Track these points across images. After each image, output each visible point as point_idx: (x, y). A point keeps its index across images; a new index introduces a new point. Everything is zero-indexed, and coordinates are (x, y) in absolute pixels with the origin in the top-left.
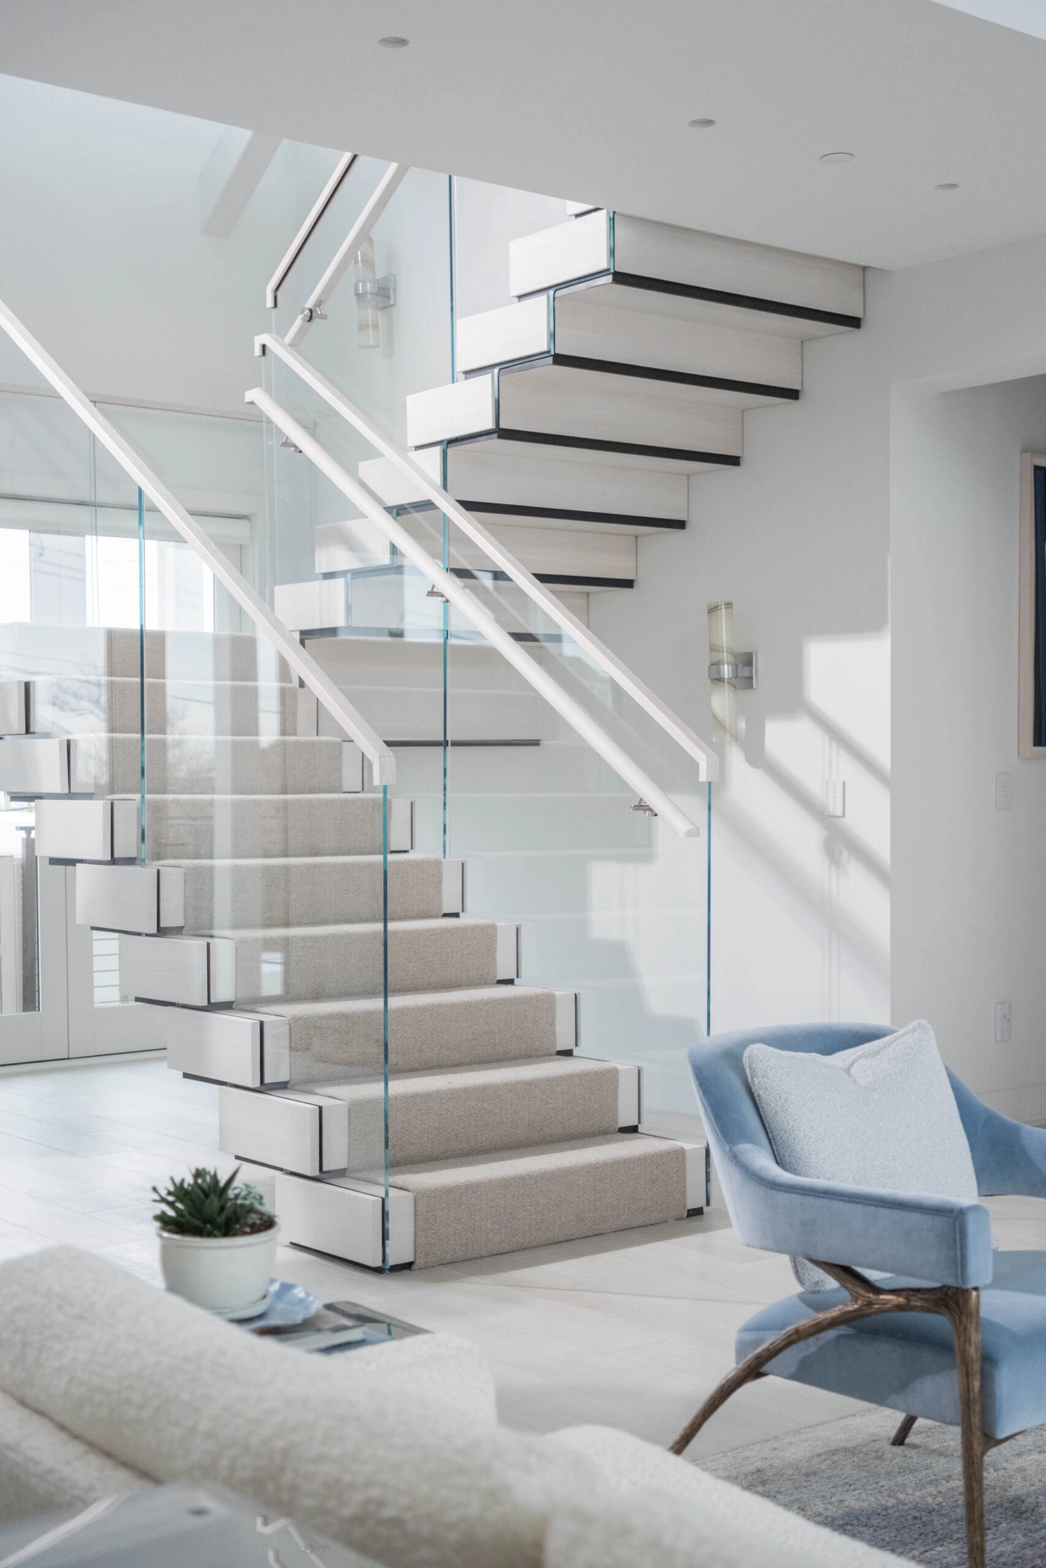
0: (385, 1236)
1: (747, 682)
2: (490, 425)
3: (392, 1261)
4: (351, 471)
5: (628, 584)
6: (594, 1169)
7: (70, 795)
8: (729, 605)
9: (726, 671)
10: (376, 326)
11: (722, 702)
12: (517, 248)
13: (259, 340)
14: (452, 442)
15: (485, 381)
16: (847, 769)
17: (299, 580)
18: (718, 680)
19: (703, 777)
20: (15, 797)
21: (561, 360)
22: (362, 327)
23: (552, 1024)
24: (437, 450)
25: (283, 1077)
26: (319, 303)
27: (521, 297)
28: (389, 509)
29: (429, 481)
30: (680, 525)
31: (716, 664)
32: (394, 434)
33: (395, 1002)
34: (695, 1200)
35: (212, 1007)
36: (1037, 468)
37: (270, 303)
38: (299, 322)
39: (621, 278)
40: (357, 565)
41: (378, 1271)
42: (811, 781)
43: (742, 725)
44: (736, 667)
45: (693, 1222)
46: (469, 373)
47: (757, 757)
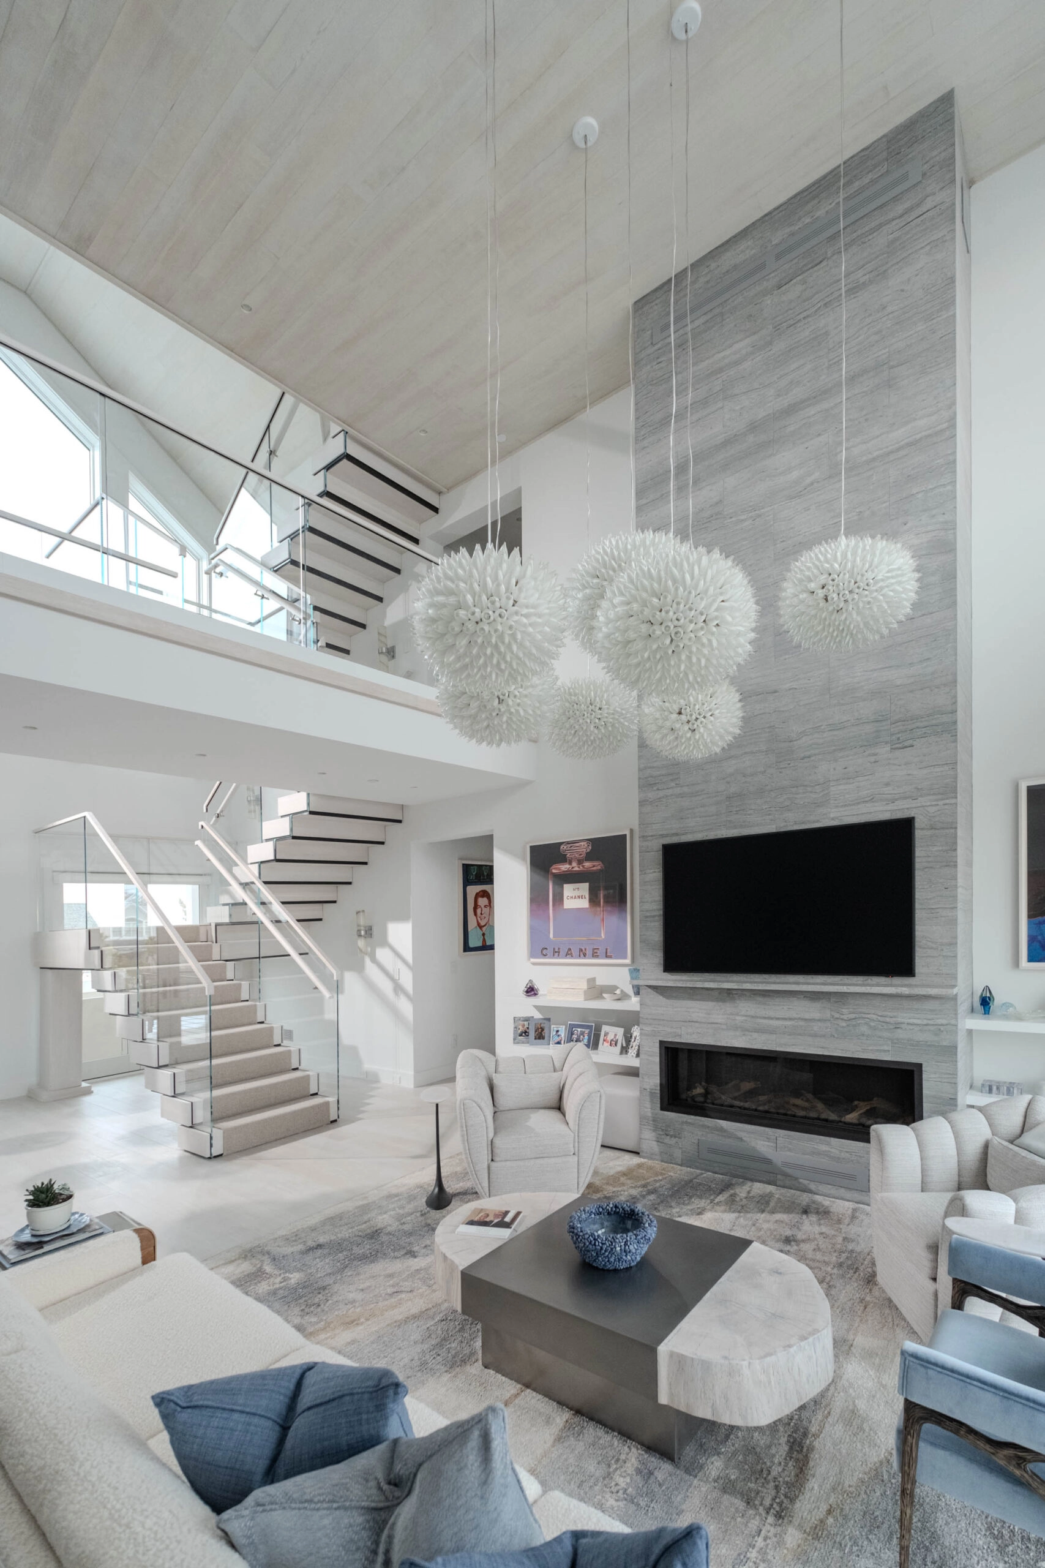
0: (211, 1146)
1: (371, 935)
2: (272, 858)
3: (214, 1154)
4: (230, 871)
5: (335, 902)
6: (294, 1113)
7: (116, 991)
8: (363, 911)
9: (363, 933)
10: (255, 811)
11: (361, 943)
12: (281, 800)
13: (201, 823)
14: (262, 862)
15: (271, 843)
16: (400, 965)
17: (216, 905)
18: (360, 936)
19: (335, 978)
20: (99, 991)
21: (294, 838)
22: (250, 812)
23: (290, 1060)
24: (257, 865)
25: (182, 1091)
26: (222, 811)
27: (282, 817)
28: (241, 884)
29: (254, 875)
30: (350, 883)
31: (359, 931)
32: (244, 859)
33: (215, 1062)
34: (333, 1117)
35: (159, 1067)
36: (463, 865)
37: (205, 810)
38: (214, 819)
39: (311, 813)
40: (233, 902)
41: (210, 1158)
42: (389, 967)
43: (369, 949)
44: (366, 932)
45: (332, 1125)
46: (267, 840)
47: (374, 960)
